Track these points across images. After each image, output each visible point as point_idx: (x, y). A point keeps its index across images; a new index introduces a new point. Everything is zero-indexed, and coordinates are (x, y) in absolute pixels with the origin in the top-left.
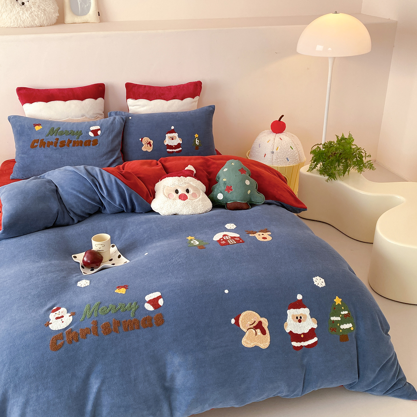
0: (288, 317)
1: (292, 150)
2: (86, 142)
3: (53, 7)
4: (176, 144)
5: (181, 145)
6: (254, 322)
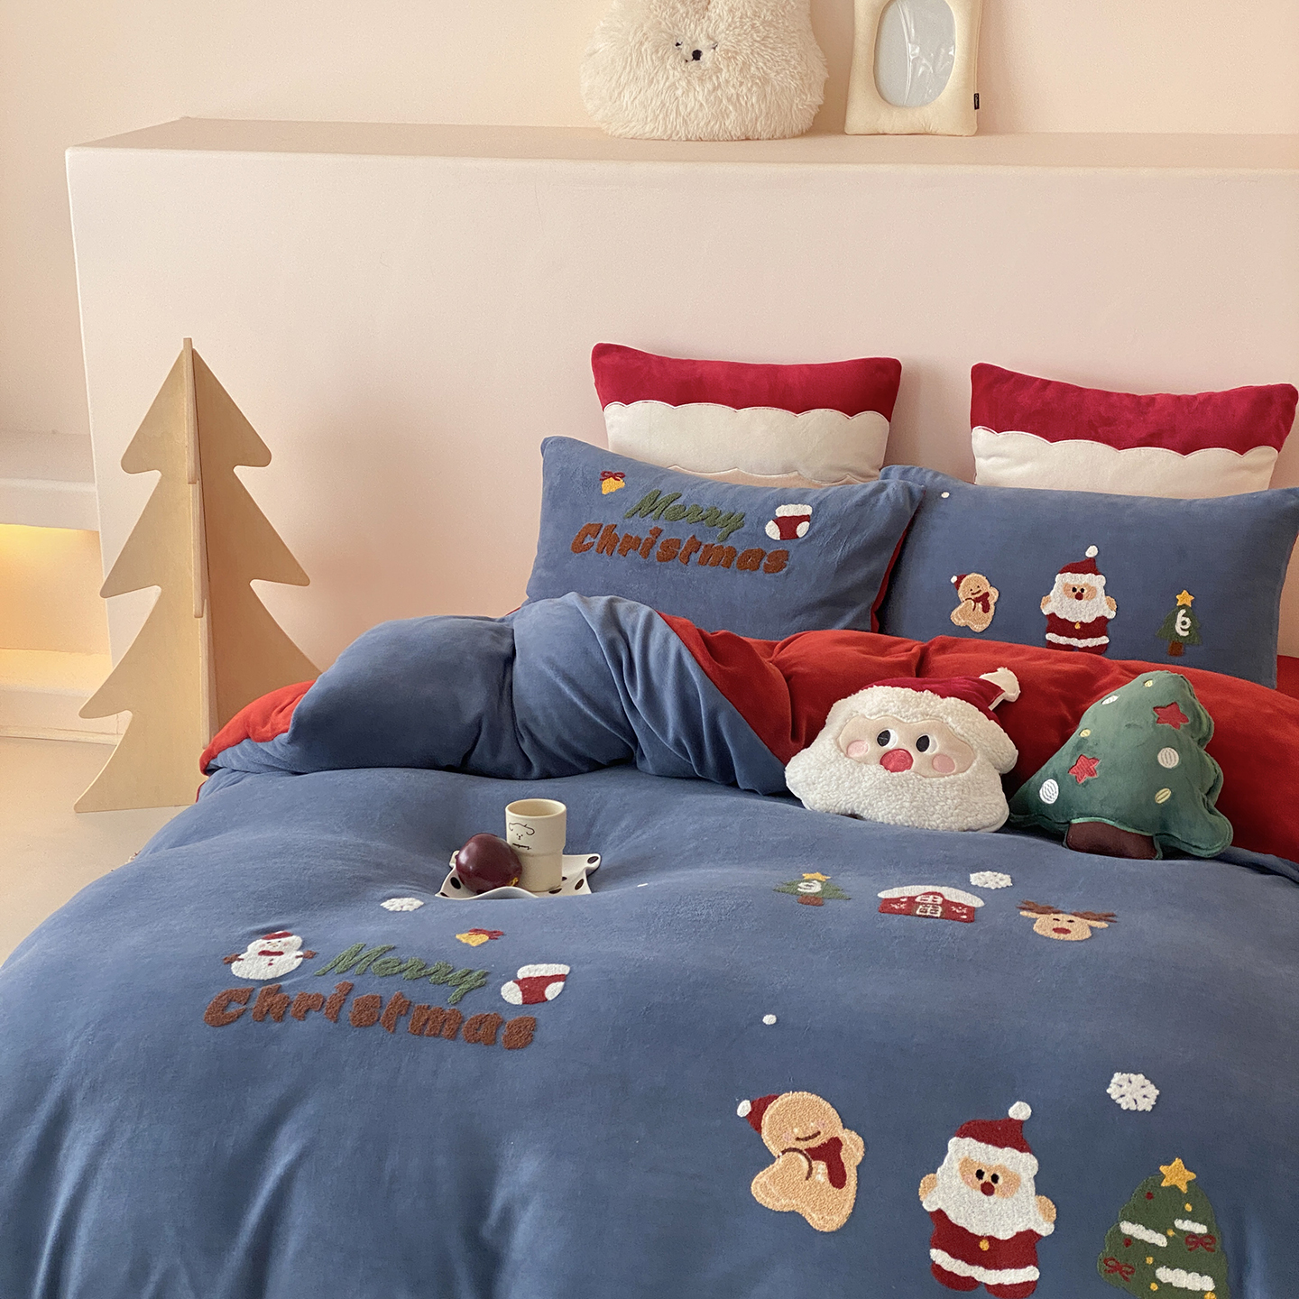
0: (946, 1161)
2: (747, 555)
3: (800, 70)
4: (1088, 619)
5: (1109, 625)
6: (815, 1136)
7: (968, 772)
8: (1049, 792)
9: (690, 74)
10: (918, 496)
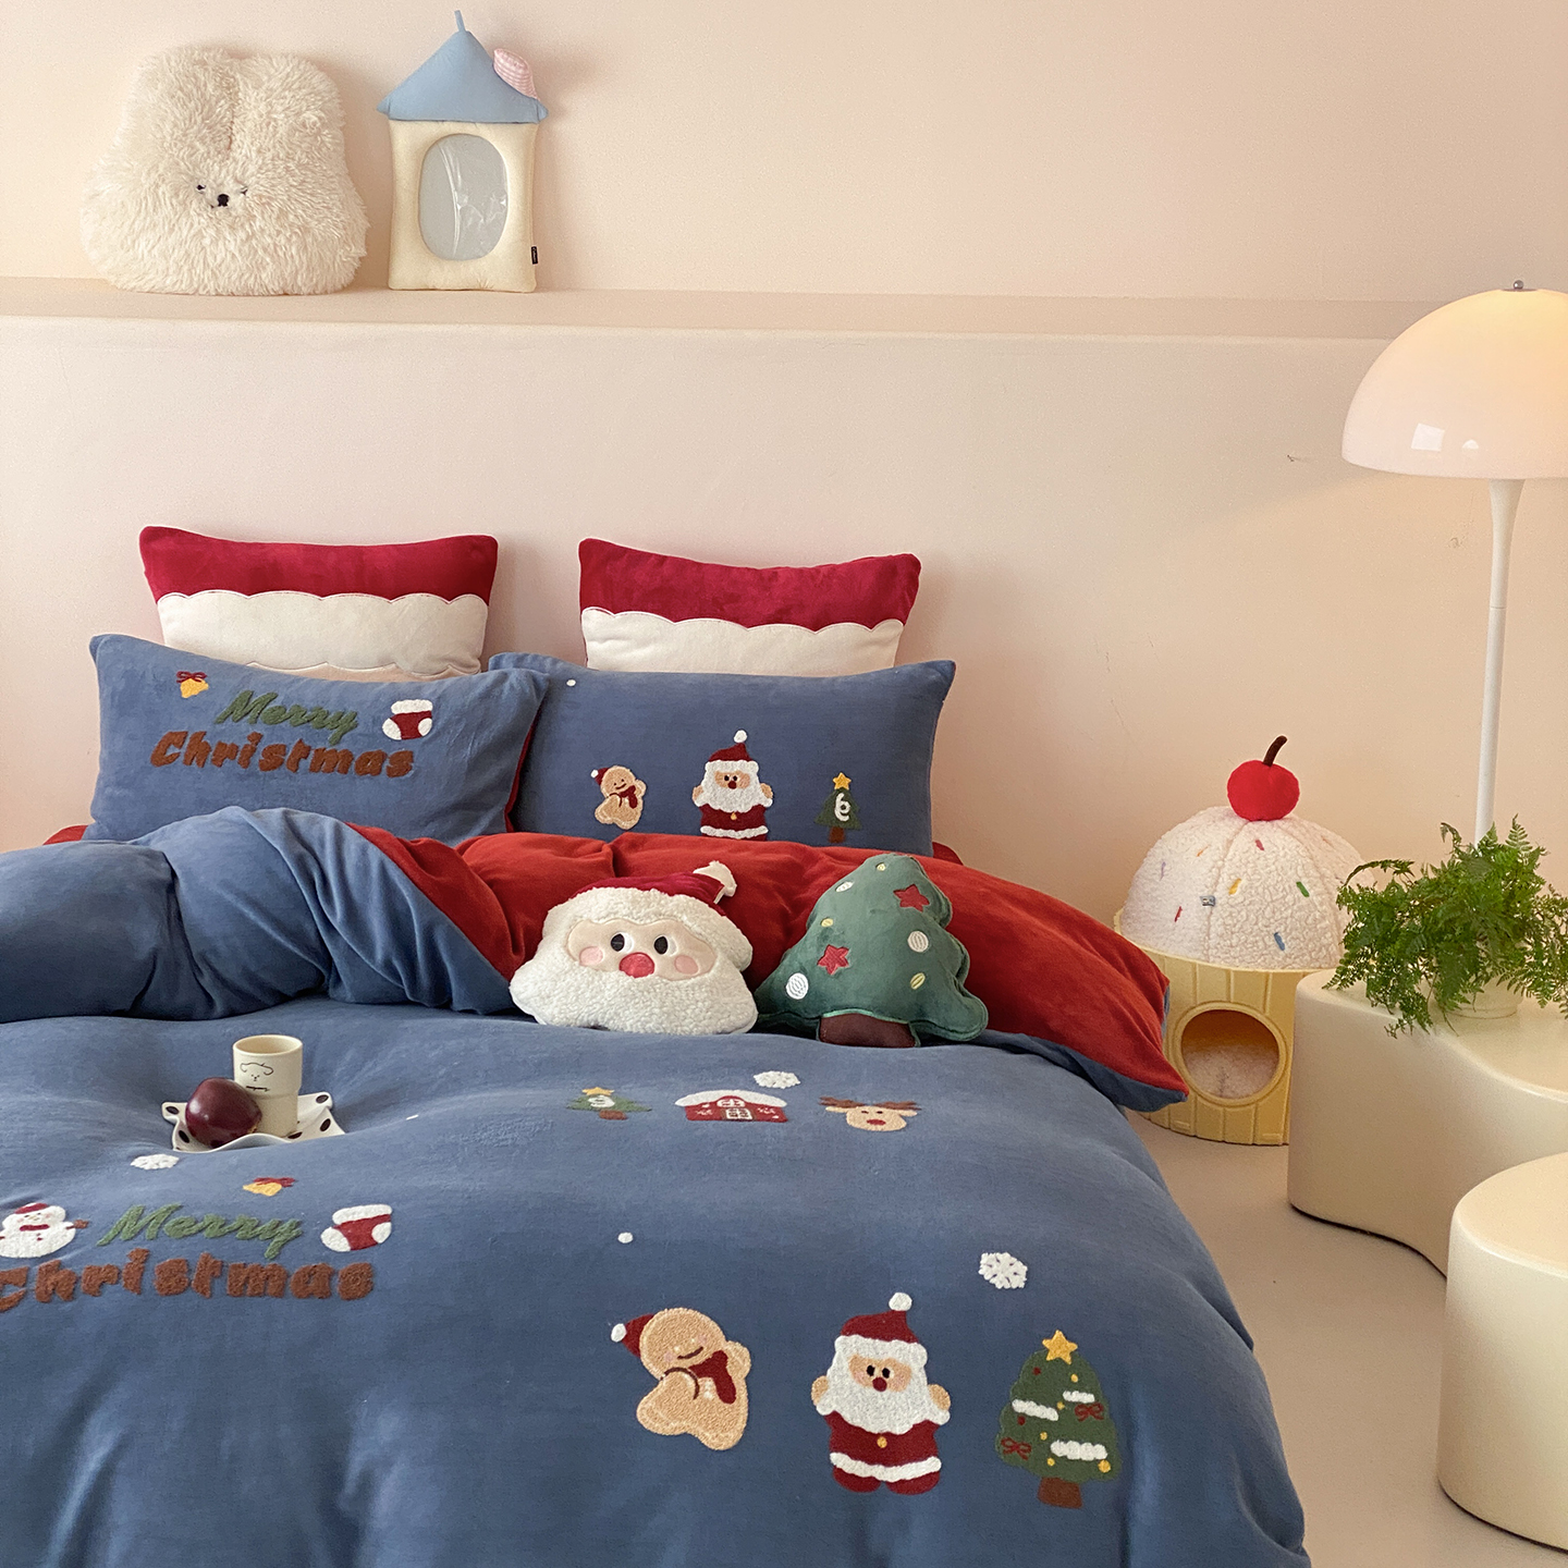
0: (835, 1361)
1: (1304, 901)
2: (366, 758)
3: (343, 218)
4: (744, 809)
5: (767, 814)
6: (698, 1352)
7: (712, 971)
8: (797, 987)
9: (219, 221)
10: (544, 685)
